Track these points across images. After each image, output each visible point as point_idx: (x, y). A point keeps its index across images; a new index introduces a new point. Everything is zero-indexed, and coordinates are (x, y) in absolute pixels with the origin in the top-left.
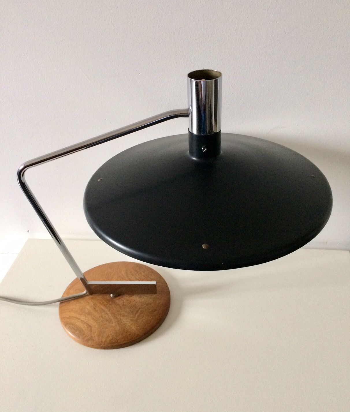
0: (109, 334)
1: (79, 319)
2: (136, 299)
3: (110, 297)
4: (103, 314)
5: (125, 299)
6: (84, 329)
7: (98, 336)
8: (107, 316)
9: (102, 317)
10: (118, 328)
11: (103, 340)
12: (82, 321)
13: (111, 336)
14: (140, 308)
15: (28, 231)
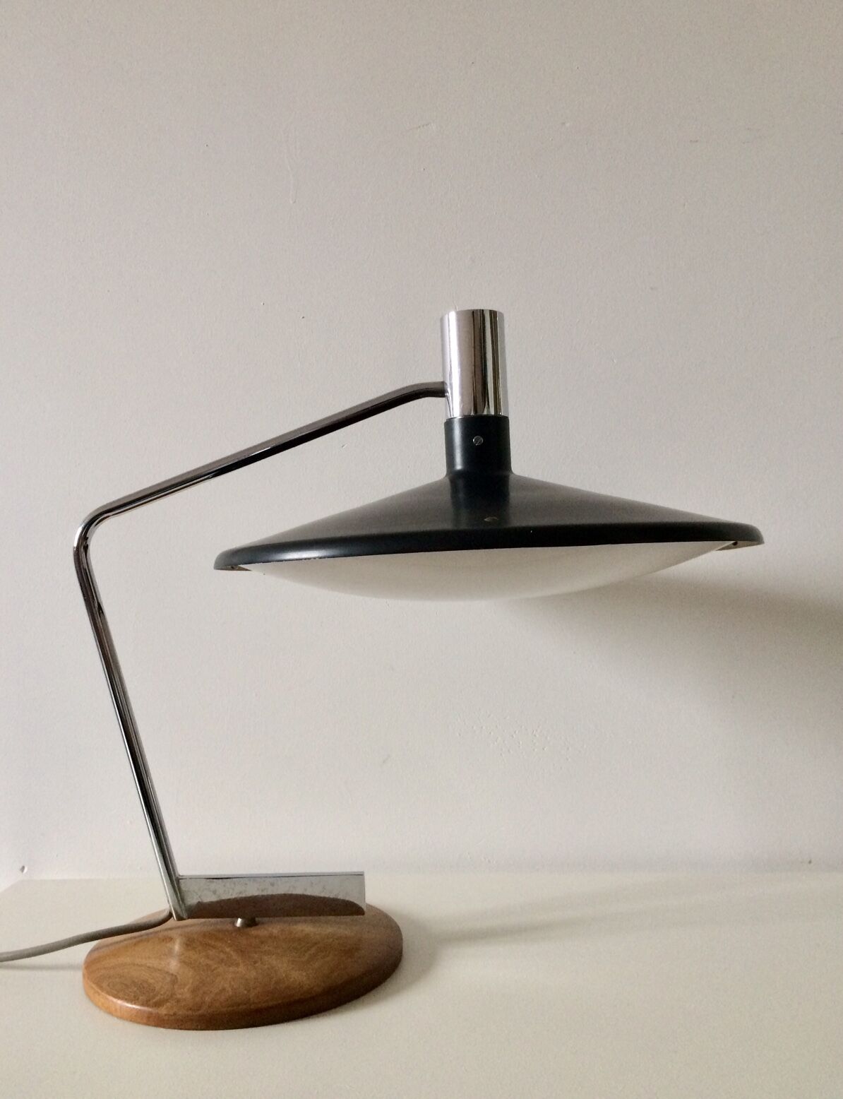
0: (227, 986)
1: (141, 965)
2: (306, 928)
3: (236, 926)
4: (212, 953)
5: (274, 928)
6: (151, 981)
7: (194, 991)
8: (222, 956)
9: (208, 957)
10: (253, 974)
11: (207, 999)
12: (149, 967)
13: (230, 990)
14: (316, 944)
15: (23, 868)
